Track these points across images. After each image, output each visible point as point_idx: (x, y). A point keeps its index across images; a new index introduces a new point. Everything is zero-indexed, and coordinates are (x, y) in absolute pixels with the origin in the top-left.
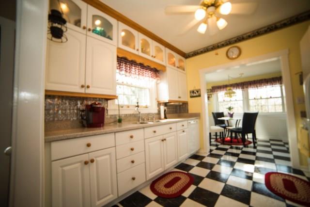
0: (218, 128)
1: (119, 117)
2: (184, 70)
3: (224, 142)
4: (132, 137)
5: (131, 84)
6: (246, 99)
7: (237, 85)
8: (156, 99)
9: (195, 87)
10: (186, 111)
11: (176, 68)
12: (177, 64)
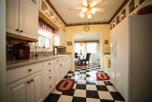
0: (76, 60)
1: (36, 53)
2: (65, 32)
3: (78, 65)
4: (50, 64)
5: (41, 35)
6: (86, 48)
7: (83, 42)
8: (53, 44)
9: (70, 40)
10: (65, 51)
11: (63, 30)
12: (63, 28)
